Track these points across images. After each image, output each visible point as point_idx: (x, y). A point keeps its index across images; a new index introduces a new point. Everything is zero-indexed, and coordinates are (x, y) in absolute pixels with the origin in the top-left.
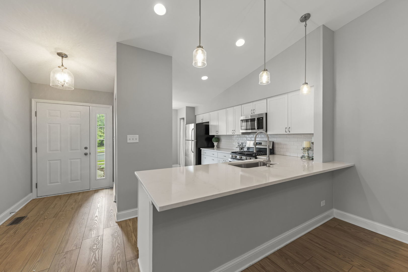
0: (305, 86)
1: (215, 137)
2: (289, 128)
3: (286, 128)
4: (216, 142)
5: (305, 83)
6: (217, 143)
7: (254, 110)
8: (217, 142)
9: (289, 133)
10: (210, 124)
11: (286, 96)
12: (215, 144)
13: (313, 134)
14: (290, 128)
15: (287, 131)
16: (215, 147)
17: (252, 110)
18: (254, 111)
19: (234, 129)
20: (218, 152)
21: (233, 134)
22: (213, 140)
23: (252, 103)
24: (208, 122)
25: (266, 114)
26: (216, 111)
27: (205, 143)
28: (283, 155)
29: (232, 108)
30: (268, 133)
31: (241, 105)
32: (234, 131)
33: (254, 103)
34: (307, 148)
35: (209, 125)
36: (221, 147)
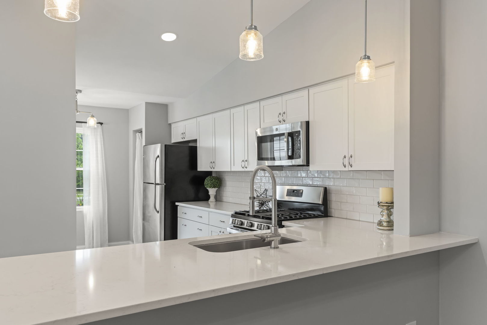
0: (365, 63)
1: (214, 175)
3: (345, 157)
4: (213, 189)
5: (366, 55)
6: (216, 189)
7: (284, 113)
8: (214, 187)
9: (350, 169)
10: (198, 145)
12: (212, 192)
13: (393, 171)
14: (351, 157)
15: (347, 164)
16: (212, 199)
17: (280, 114)
18: (285, 115)
19: (246, 159)
20: (209, 212)
21: (243, 170)
22: (206, 182)
23: (278, 99)
24: (195, 141)
25: (308, 123)
26: (211, 116)
27: (191, 191)
28: (346, 219)
29: (243, 107)
30: (312, 167)
31: (259, 100)
32: (246, 163)
33: (285, 97)
34: (387, 203)
35: (197, 146)
36: (225, 199)
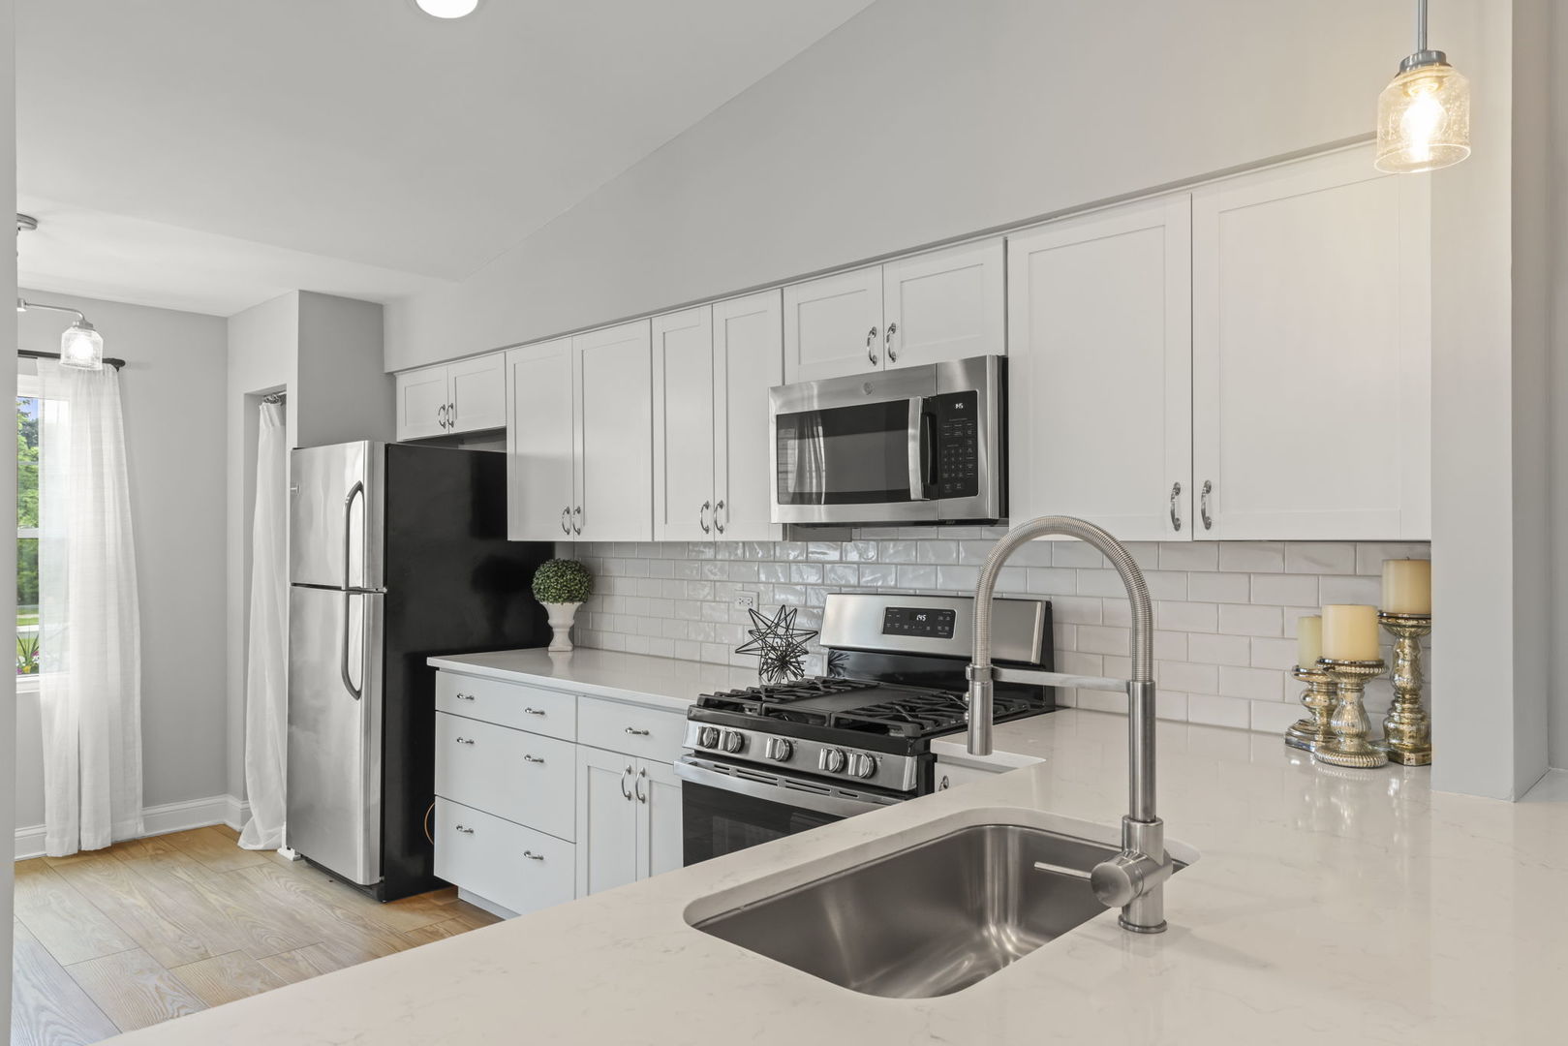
1: (560, 555)
2: (1199, 488)
3: (1177, 490)
4: (567, 605)
6: (577, 605)
7: (893, 329)
8: (571, 599)
9: (1202, 534)
10: (510, 450)
11: (1175, 207)
12: (560, 615)
13: (1429, 542)
14: (1208, 488)
15: (1184, 516)
16: (560, 640)
17: (873, 332)
18: (895, 337)
19: (721, 497)
20: (577, 695)
21: (709, 538)
22: (539, 580)
23: (870, 277)
24: (500, 434)
25: (1003, 363)
26: (567, 341)
27: (474, 609)
29: (706, 309)
31: (780, 284)
32: (722, 512)
33: (895, 271)
35: (504, 456)
36: (606, 640)
